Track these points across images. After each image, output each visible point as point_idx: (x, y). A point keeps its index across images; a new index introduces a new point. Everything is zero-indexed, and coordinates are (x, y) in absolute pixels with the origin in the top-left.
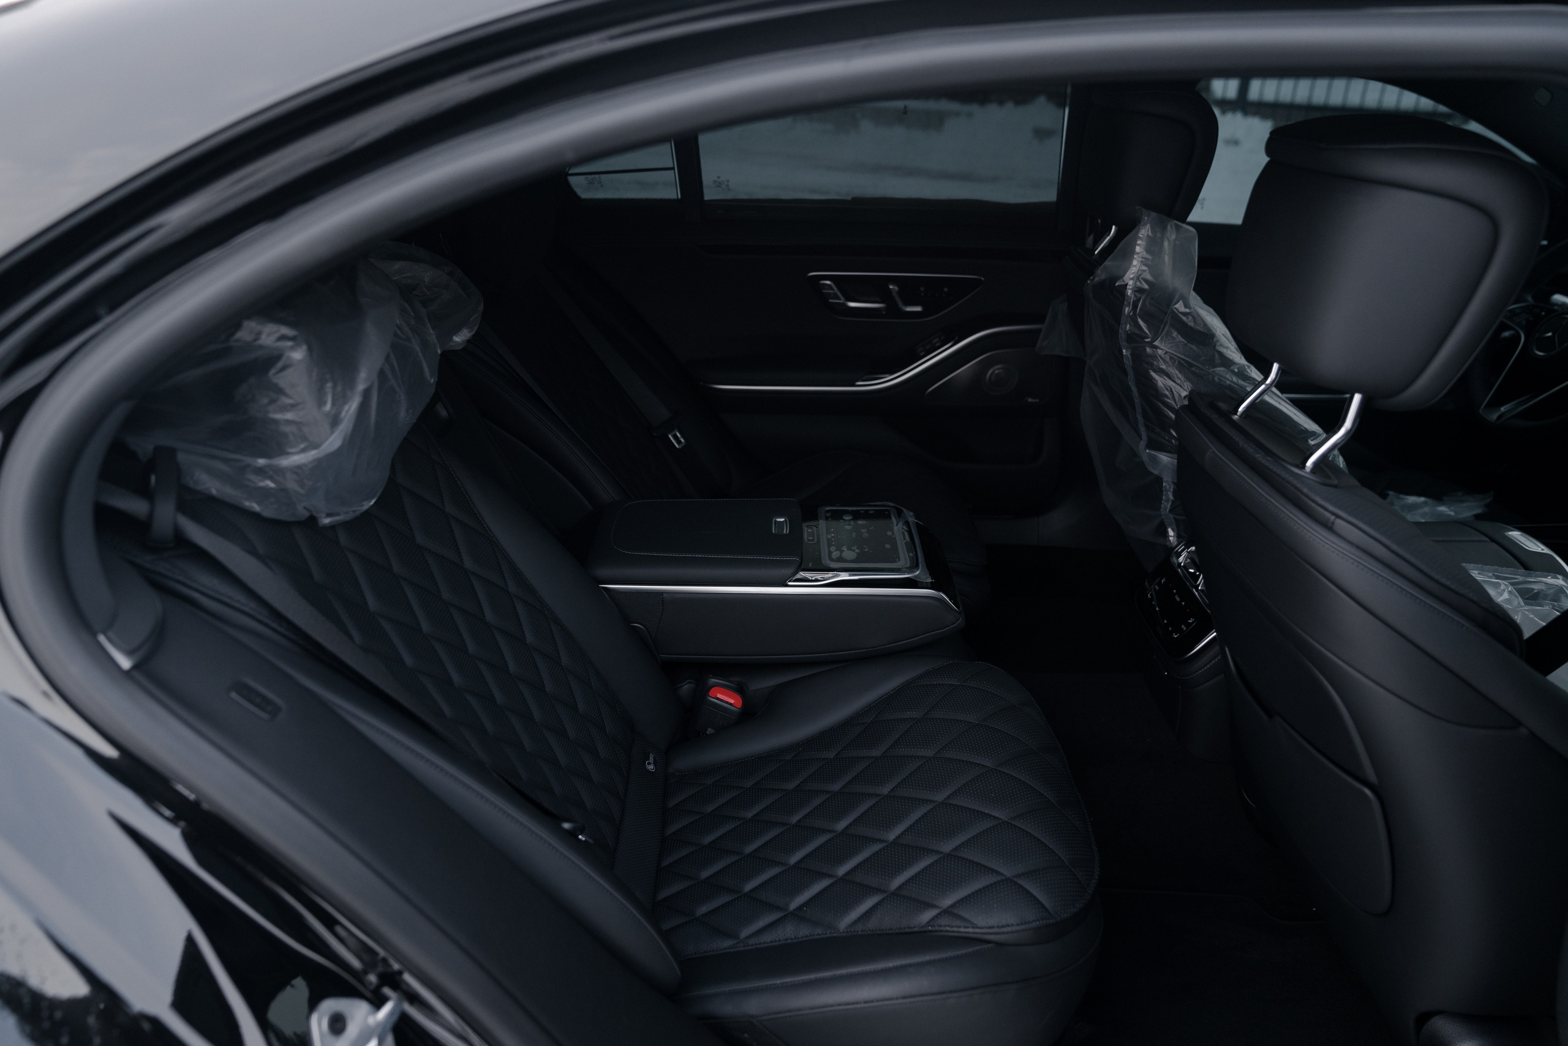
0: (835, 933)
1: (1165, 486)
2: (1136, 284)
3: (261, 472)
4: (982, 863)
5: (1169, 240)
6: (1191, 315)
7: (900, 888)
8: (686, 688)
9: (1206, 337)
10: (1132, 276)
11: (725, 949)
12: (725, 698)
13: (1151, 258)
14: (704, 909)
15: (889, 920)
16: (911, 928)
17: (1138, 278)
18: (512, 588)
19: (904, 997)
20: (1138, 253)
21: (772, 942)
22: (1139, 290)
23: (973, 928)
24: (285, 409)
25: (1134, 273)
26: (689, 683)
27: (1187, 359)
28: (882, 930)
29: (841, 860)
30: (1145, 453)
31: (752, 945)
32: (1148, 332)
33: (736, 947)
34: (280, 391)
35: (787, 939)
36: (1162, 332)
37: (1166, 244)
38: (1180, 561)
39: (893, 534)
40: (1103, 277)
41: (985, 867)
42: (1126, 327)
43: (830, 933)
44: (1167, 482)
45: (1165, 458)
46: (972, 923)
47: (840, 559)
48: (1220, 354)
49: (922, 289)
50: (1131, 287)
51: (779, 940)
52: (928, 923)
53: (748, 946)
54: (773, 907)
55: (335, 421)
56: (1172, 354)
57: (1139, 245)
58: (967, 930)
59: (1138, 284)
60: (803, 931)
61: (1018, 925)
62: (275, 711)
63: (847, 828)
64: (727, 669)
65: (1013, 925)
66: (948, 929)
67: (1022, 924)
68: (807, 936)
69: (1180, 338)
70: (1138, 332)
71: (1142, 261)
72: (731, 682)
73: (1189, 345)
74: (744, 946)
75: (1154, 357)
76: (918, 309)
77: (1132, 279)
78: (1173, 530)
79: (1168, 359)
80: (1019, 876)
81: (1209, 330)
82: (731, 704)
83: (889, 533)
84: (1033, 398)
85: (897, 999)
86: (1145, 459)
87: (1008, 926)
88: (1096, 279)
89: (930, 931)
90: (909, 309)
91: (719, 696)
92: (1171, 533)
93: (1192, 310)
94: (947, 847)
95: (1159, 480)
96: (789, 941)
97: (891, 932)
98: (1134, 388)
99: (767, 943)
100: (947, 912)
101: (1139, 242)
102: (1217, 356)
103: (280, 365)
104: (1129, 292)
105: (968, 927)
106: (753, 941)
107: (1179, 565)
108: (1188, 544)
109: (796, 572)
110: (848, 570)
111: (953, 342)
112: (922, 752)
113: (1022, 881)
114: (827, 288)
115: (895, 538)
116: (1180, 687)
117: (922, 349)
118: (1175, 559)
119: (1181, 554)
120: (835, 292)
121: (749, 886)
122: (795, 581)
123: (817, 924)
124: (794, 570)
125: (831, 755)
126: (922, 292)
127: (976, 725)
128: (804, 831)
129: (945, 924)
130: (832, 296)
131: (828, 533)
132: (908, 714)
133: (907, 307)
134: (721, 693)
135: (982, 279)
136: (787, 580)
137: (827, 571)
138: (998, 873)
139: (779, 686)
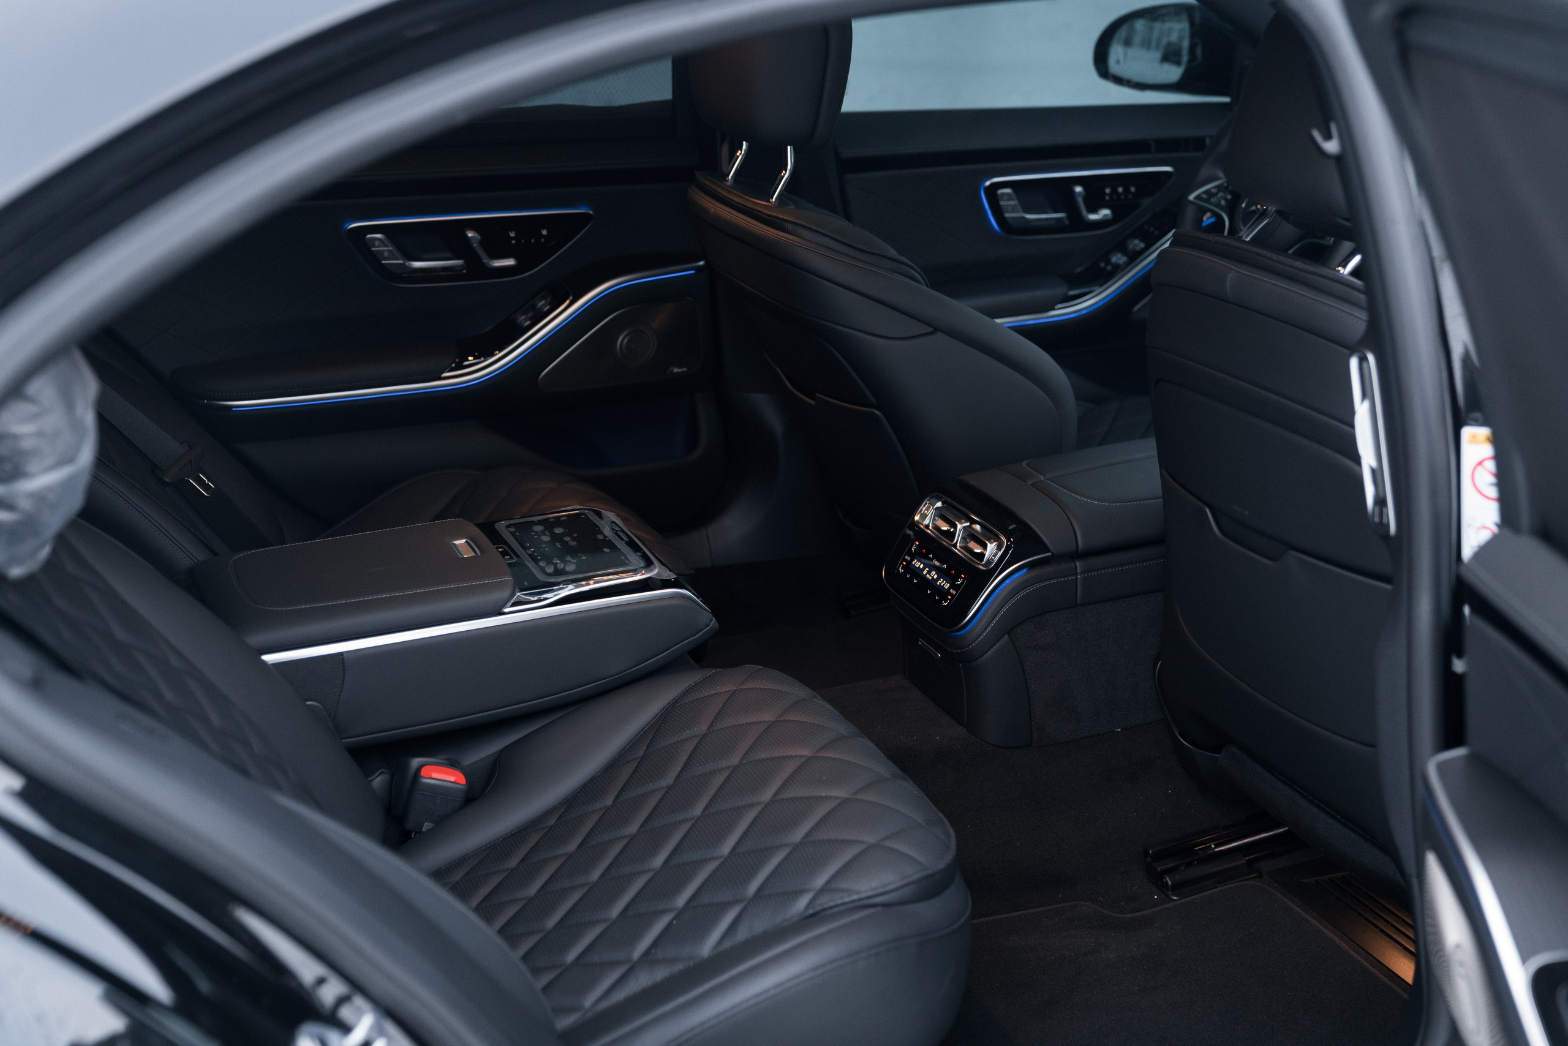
0: (699, 960)
4: (841, 838)
7: (759, 889)
8: (379, 781)
11: (572, 1024)
12: (443, 776)
15: (758, 924)
16: (788, 920)
18: (174, 661)
21: (626, 997)
23: (856, 896)
26: (381, 773)
28: (755, 936)
29: (675, 891)
31: (604, 1009)
33: (584, 1019)
35: (644, 988)
38: (927, 523)
39: (605, 537)
41: (845, 841)
43: (693, 962)
46: (854, 891)
47: (558, 572)
49: (512, 235)
51: (636, 992)
52: (808, 907)
53: (600, 1011)
54: (613, 965)
58: (851, 899)
60: (661, 973)
61: (901, 880)
63: (666, 861)
64: (423, 747)
65: (893, 883)
66: (831, 903)
67: (905, 879)
68: (665, 977)
74: (591, 1013)
76: (510, 262)
80: (883, 840)
82: (453, 783)
83: (600, 537)
84: (679, 368)
89: (813, 914)
90: (498, 263)
91: (434, 775)
94: (796, 837)
100: (821, 892)
105: (852, 897)
106: (604, 1005)
107: (927, 526)
108: (933, 500)
109: (513, 595)
110: (573, 581)
111: (567, 302)
112: (724, 763)
113: (889, 844)
114: (377, 243)
115: (610, 540)
116: (961, 665)
117: (523, 317)
118: (920, 521)
119: (927, 516)
120: (390, 248)
121: (571, 956)
122: (512, 606)
123: (673, 961)
124: (506, 593)
125: (609, 801)
126: (513, 238)
127: (774, 722)
128: (613, 883)
129: (826, 901)
130: (386, 254)
131: (525, 548)
132: (689, 733)
133: (495, 261)
134: (436, 771)
135: (591, 212)
136: (504, 606)
137: (549, 586)
138: (862, 842)
139: (502, 751)
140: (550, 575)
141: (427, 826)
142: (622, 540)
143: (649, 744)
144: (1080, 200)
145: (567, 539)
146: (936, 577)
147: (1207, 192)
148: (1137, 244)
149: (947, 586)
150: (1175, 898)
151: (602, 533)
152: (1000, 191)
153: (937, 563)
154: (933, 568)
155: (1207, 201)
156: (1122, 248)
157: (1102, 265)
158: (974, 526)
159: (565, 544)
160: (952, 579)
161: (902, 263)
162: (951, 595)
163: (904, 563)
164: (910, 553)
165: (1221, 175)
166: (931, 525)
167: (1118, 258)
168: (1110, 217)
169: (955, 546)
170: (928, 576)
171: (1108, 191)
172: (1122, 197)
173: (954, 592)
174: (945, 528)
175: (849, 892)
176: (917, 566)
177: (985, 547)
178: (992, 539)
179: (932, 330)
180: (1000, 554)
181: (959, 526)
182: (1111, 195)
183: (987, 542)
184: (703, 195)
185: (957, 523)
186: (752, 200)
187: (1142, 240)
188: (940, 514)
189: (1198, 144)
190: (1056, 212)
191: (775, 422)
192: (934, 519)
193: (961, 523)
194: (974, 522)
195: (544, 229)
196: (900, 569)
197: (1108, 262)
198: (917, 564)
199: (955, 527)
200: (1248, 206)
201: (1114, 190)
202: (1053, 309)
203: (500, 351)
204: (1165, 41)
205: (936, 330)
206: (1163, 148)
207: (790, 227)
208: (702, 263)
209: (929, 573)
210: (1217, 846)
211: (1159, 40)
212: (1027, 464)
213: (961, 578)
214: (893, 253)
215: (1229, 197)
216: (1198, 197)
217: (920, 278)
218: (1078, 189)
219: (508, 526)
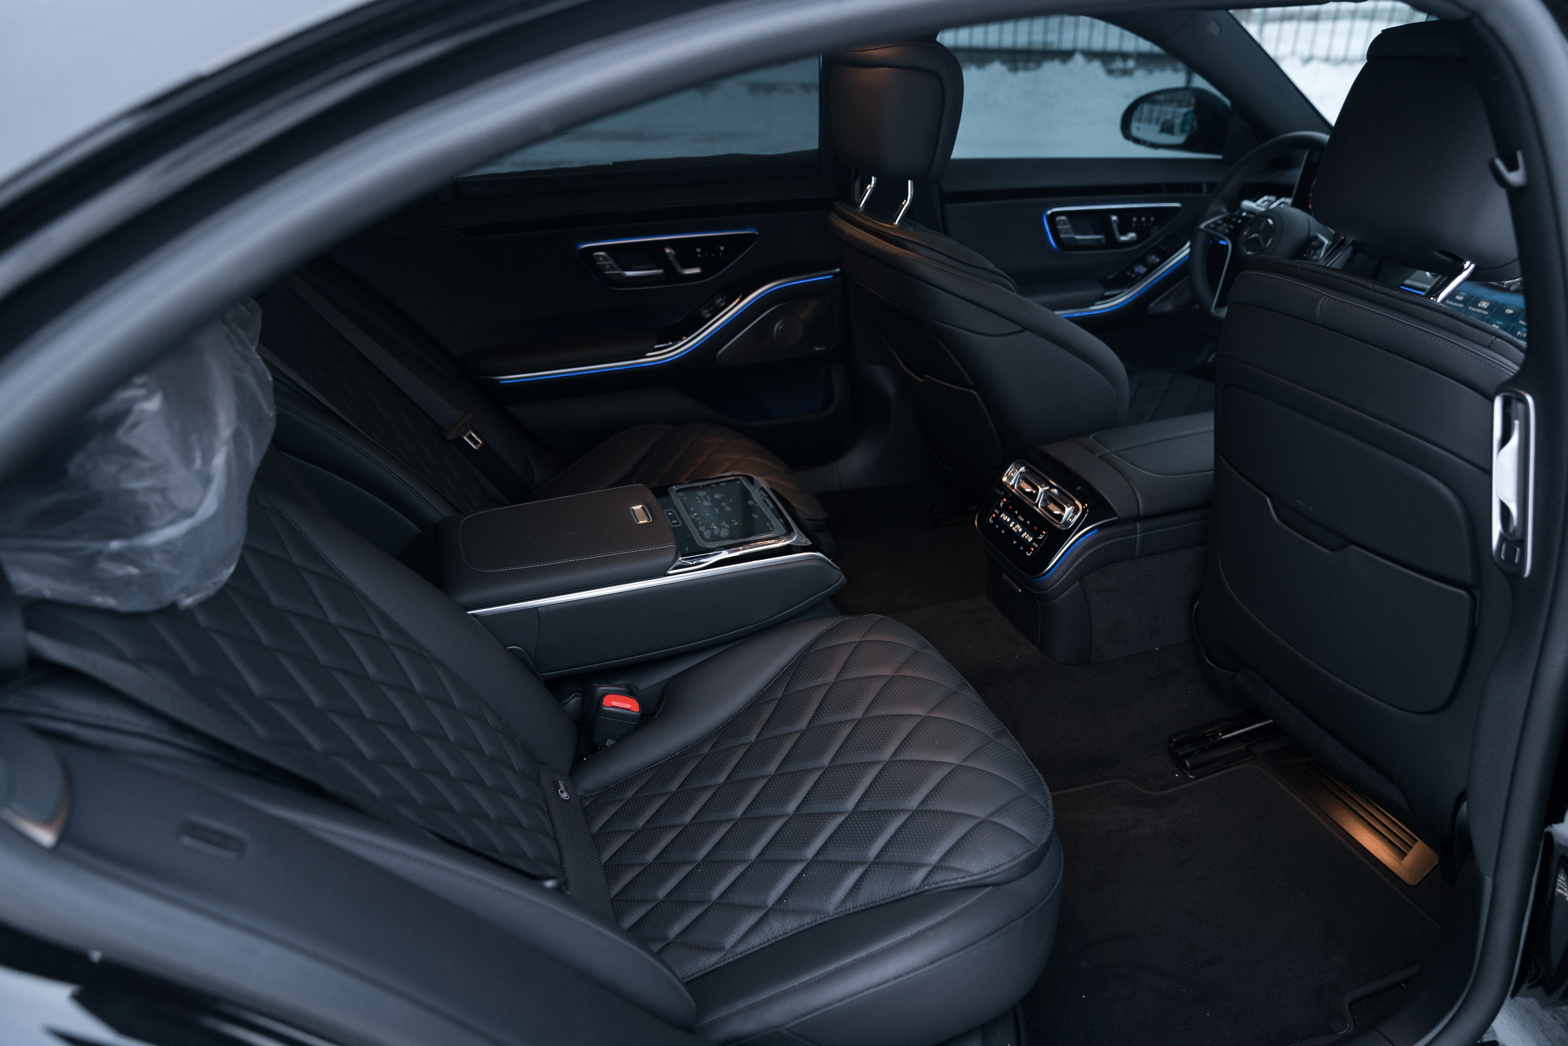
0: (825, 917)
3: (118, 557)
4: (954, 810)
7: (879, 855)
8: (573, 701)
11: (713, 965)
12: (619, 703)
14: (675, 930)
15: (879, 890)
16: (905, 892)
18: (385, 634)
19: (932, 963)
21: (760, 944)
23: (970, 876)
24: (140, 475)
26: (575, 696)
28: (875, 902)
29: (806, 842)
31: (741, 953)
33: (725, 960)
34: (132, 453)
35: (776, 937)
38: (1013, 484)
39: (755, 503)
41: (959, 814)
43: (820, 919)
46: (967, 872)
47: (715, 538)
49: (698, 250)
51: (768, 940)
52: (922, 883)
53: (736, 955)
54: (750, 908)
55: (206, 480)
58: (964, 880)
60: (792, 924)
61: (1009, 862)
62: (240, 847)
63: (798, 808)
64: (609, 674)
65: (1005, 863)
66: (945, 883)
67: (1012, 860)
68: (796, 929)
72: (619, 686)
74: (733, 957)
76: (697, 270)
80: (993, 814)
82: (628, 709)
83: (751, 503)
84: (821, 347)
85: (925, 966)
87: (1000, 865)
89: (927, 891)
90: (688, 272)
91: (614, 704)
94: (912, 804)
96: (779, 938)
97: (885, 902)
99: (756, 946)
100: (936, 868)
103: (130, 421)
105: (965, 877)
106: (741, 948)
107: (1013, 486)
108: (1018, 465)
109: (676, 559)
110: (726, 548)
111: (738, 300)
112: (849, 716)
113: (997, 819)
114: (601, 259)
115: (758, 507)
116: (1038, 602)
117: (706, 311)
118: (1007, 482)
119: (1012, 477)
120: (610, 263)
121: (715, 894)
122: (675, 569)
123: (802, 912)
124: (670, 558)
125: (753, 738)
126: (699, 253)
127: (893, 677)
128: (753, 823)
129: (942, 879)
130: (607, 267)
131: (689, 513)
132: (819, 681)
133: (686, 270)
134: (614, 701)
135: (757, 233)
136: (668, 569)
137: (706, 552)
138: (973, 817)
139: (670, 680)
140: (707, 540)
141: (609, 742)
142: (768, 506)
143: (787, 686)
144: (1115, 226)
145: (723, 504)
146: (1020, 530)
147: (1214, 223)
148: (1155, 259)
149: (1030, 539)
150: (1192, 777)
151: (752, 500)
152: (1058, 218)
153: (1022, 519)
154: (1017, 521)
155: (1215, 229)
156: (1143, 261)
157: (1128, 273)
158: (1052, 490)
159: (722, 509)
160: (1035, 535)
161: (999, 275)
162: (1034, 547)
163: (994, 515)
164: (998, 507)
165: (1224, 210)
166: (1016, 486)
167: (1141, 269)
168: (1135, 239)
169: (1037, 505)
170: (1014, 528)
171: (1135, 219)
172: (1144, 224)
173: (1037, 546)
174: (1028, 490)
175: (964, 871)
176: (1005, 519)
177: (1063, 510)
178: (1069, 503)
179: (1021, 328)
180: (1076, 517)
181: (1041, 490)
182: (1136, 222)
183: (1065, 506)
184: (840, 219)
185: (1039, 487)
186: (880, 223)
187: (1158, 256)
188: (1024, 477)
189: (1196, 187)
190: (1096, 234)
191: (889, 387)
192: (1019, 481)
193: (1042, 487)
194: (1052, 487)
195: (721, 245)
196: (990, 520)
197: (1133, 271)
198: (1005, 517)
199: (1037, 490)
200: (1250, 234)
201: (1139, 220)
202: (1093, 305)
203: (687, 337)
204: (1162, 119)
205: (1025, 328)
206: (1171, 190)
207: (910, 245)
208: (838, 270)
209: (1014, 526)
210: (1223, 735)
211: (1158, 119)
212: (1094, 438)
213: (1043, 534)
214: (992, 266)
215: (1232, 227)
216: (1208, 226)
217: (1014, 288)
218: (1114, 218)
219: (678, 491)
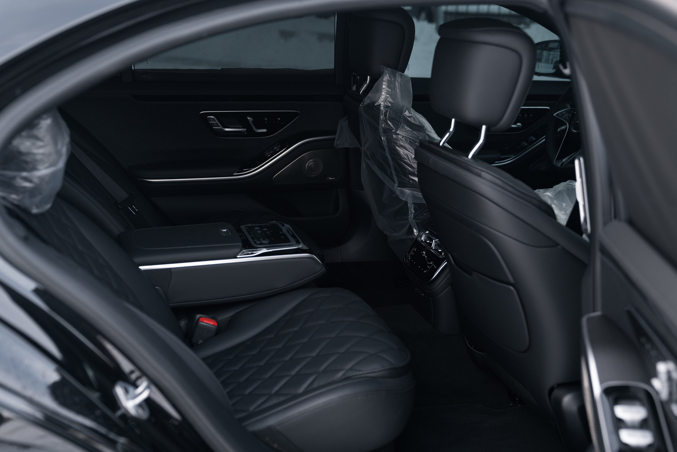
1: (409, 206)
2: (385, 104)
5: (398, 82)
6: (413, 117)
7: (325, 369)
8: (183, 323)
9: (421, 128)
10: (382, 100)
12: (208, 322)
13: (390, 90)
15: (321, 382)
16: (334, 381)
17: (385, 100)
18: (101, 262)
20: (384, 89)
22: (386, 107)
25: (383, 98)
26: (183, 320)
27: (413, 139)
29: (292, 369)
30: (398, 190)
32: (393, 127)
33: (250, 413)
35: (275, 403)
36: (400, 127)
37: (397, 83)
38: (422, 239)
39: (283, 233)
40: (368, 102)
41: (361, 352)
42: (382, 126)
44: (410, 204)
45: (407, 191)
46: (362, 370)
47: (261, 244)
48: (428, 135)
49: (266, 119)
50: (382, 106)
51: (271, 405)
52: (342, 376)
53: (256, 411)
54: (263, 395)
56: (406, 137)
57: (384, 84)
59: (386, 103)
61: (381, 368)
63: (291, 358)
65: (379, 368)
66: (352, 375)
67: (383, 367)
68: (284, 400)
69: (409, 129)
70: (388, 127)
71: (386, 93)
72: (208, 316)
73: (413, 131)
74: (254, 412)
75: (397, 139)
76: (265, 130)
77: (383, 101)
78: (416, 229)
79: (404, 140)
80: (377, 353)
81: (422, 124)
82: (211, 325)
83: (281, 233)
84: (332, 178)
86: (398, 193)
87: (377, 368)
88: (365, 103)
89: (344, 379)
90: (259, 131)
92: (415, 231)
93: (413, 115)
94: (342, 350)
95: (406, 203)
98: (389, 157)
99: (265, 407)
100: (350, 370)
101: (384, 83)
102: (427, 137)
104: (382, 108)
106: (257, 409)
108: (426, 230)
109: (241, 251)
110: (267, 247)
111: (286, 147)
114: (211, 120)
115: (285, 234)
116: (431, 298)
117: (268, 153)
118: (419, 239)
119: (422, 237)
120: (217, 122)
121: (248, 392)
122: (240, 255)
124: (239, 250)
125: (273, 336)
126: (266, 121)
127: (342, 308)
128: (269, 366)
129: (350, 374)
130: (215, 125)
131: (250, 235)
132: (307, 311)
134: (206, 320)
135: (298, 112)
136: (238, 254)
137: (256, 248)
138: (368, 353)
139: (233, 316)
140: (257, 244)
141: (200, 342)
142: (290, 234)
143: (292, 314)
145: (268, 232)
147: (561, 113)
148: (532, 138)
151: (282, 231)
155: (561, 117)
156: (525, 139)
157: (518, 147)
159: (266, 234)
162: (428, 268)
164: (413, 252)
167: (524, 144)
168: (521, 126)
169: (432, 249)
171: (520, 115)
172: (526, 118)
174: (428, 241)
175: (360, 371)
182: (521, 117)
187: (535, 137)
192: (425, 238)
193: (434, 240)
195: (278, 118)
197: (520, 146)
199: (432, 241)
201: (523, 115)
203: (258, 166)
213: (432, 261)
216: (557, 115)
219: (245, 227)
